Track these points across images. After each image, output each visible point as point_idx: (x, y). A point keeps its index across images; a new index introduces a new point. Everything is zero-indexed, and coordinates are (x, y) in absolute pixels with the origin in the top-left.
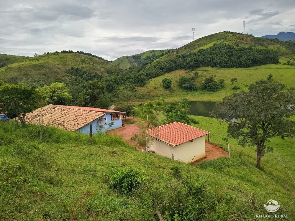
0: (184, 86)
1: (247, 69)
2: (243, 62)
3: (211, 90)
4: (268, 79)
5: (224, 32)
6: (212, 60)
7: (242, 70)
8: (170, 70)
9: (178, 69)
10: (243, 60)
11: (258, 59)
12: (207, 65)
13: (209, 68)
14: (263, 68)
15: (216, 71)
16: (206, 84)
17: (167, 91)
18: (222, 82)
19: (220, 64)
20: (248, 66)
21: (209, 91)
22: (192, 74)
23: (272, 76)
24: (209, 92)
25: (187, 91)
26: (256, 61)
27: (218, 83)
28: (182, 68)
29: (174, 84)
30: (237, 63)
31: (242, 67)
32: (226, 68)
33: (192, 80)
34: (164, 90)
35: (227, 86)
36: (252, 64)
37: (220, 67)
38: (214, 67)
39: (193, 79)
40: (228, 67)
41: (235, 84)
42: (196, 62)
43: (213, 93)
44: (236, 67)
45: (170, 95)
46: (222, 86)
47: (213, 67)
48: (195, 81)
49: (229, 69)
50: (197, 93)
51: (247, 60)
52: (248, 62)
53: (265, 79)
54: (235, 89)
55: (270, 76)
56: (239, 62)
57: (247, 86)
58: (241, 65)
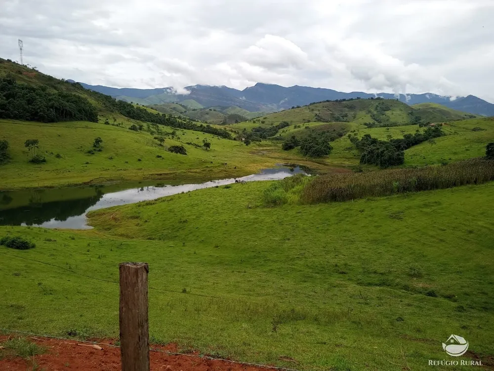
2: (41, 111)
4: (95, 146)
10: (41, 107)
11: (68, 108)
14: (79, 126)
18: (4, 145)
20: (52, 121)
23: (101, 141)
26: (65, 112)
30: (28, 112)
35: (15, 155)
36: (57, 117)
40: (8, 117)
41: (33, 152)
51: (46, 107)
52: (49, 112)
53: (89, 146)
54: (36, 161)
55: (98, 141)
56: (33, 110)
57: (58, 156)
58: (36, 117)
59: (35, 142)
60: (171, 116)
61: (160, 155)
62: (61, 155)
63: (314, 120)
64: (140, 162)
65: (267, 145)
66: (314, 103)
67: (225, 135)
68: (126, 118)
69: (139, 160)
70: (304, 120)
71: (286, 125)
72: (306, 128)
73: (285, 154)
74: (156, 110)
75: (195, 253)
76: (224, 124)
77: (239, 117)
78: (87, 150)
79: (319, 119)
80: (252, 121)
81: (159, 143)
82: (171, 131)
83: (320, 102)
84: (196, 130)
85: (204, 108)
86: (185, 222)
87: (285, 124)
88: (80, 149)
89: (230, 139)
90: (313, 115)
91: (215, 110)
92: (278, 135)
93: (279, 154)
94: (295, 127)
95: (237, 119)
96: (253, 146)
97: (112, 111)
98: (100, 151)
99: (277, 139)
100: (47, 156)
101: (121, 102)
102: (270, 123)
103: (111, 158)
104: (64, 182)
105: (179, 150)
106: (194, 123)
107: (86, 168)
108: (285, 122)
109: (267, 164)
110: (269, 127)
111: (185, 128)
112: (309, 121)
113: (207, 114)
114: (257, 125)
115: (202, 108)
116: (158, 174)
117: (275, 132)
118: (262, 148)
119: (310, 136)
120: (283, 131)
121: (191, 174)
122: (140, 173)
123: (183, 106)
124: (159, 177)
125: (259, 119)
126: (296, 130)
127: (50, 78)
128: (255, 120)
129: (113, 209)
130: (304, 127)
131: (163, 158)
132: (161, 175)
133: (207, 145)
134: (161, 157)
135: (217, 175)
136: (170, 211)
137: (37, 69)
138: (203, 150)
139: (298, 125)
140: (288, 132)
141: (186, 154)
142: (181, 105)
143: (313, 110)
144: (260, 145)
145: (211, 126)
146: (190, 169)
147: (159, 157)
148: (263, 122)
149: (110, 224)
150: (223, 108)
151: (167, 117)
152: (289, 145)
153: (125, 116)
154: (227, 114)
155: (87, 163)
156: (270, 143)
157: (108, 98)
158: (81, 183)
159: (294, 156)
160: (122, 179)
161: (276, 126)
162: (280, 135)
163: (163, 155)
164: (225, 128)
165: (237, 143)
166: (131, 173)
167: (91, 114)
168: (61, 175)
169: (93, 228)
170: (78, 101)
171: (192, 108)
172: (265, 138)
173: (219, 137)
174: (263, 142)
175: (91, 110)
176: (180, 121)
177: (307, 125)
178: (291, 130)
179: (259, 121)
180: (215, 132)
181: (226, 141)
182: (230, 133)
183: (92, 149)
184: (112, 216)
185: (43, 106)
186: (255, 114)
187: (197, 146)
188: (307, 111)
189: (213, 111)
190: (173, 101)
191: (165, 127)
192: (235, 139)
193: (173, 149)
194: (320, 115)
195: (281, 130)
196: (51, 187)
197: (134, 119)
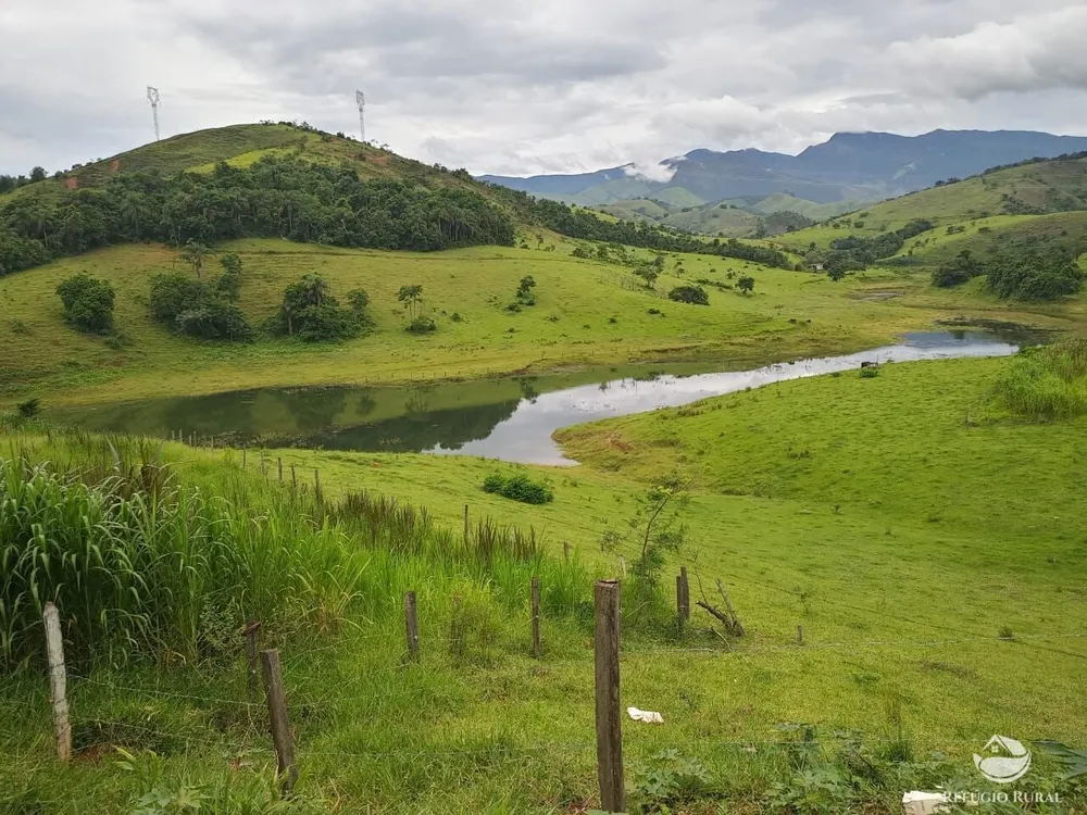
0: (188, 320)
1: (431, 255)
2: (415, 230)
3: (322, 338)
4: (520, 295)
5: (281, 123)
6: (290, 208)
7: (417, 259)
8: (87, 241)
9: (130, 241)
10: (415, 221)
11: (463, 220)
12: (274, 233)
13: (283, 245)
14: (487, 256)
15: (317, 257)
16: (293, 308)
17: (94, 347)
18: (360, 300)
19: (331, 231)
20: (435, 247)
21: (310, 340)
22: (212, 268)
23: (532, 284)
24: (313, 348)
25: (208, 345)
26: (458, 227)
27: (345, 304)
28: (148, 234)
29: (124, 311)
30: (393, 232)
31: (411, 248)
32: (352, 247)
33: (222, 293)
34: (74, 338)
35: (381, 318)
36: (444, 240)
37: (330, 243)
38: (304, 242)
39: (229, 285)
40: (360, 244)
41: (413, 313)
42: (222, 214)
43: (337, 351)
44: (392, 248)
45: (117, 364)
46: (361, 318)
47: (300, 239)
48: (234, 297)
49: (366, 252)
50: (262, 352)
51: (426, 220)
52: (431, 229)
53: (510, 297)
54: (420, 329)
55: (527, 284)
56: (402, 228)
57: (456, 318)
58: (407, 241)
59: (416, 290)
60: (644, 224)
61: (655, 308)
62: (461, 315)
63: (1000, 209)
64: (613, 325)
65: (883, 278)
66: (998, 168)
67: (774, 260)
68: (558, 235)
69: (613, 321)
70: (971, 212)
71: (924, 226)
72: (983, 230)
73: (943, 297)
74: (611, 215)
75: (888, 533)
76: (760, 235)
77: (795, 217)
78: (506, 304)
79: (1013, 207)
80: (831, 225)
81: (645, 282)
82: (652, 258)
83: (1015, 165)
84: (705, 253)
85: (707, 205)
86: (806, 455)
87: (922, 226)
88: (493, 302)
89: (787, 267)
90: (998, 197)
91: (732, 207)
92: (903, 253)
93: (926, 297)
94: (950, 231)
95: (793, 223)
96: (850, 282)
97: (531, 224)
98: (531, 304)
99: (901, 263)
100: (437, 318)
101: (545, 203)
102: (879, 226)
103: (555, 319)
104: (480, 368)
105: (692, 295)
106: (694, 238)
107: (510, 341)
108: (919, 221)
109: (909, 321)
110: (876, 235)
111: (679, 250)
112: (985, 215)
113: (715, 216)
114: (844, 233)
115: (703, 203)
116: (658, 351)
117: (894, 245)
118: (871, 286)
119: (992, 251)
120: (918, 244)
121: (732, 348)
122: (622, 349)
123: (661, 204)
124: (664, 356)
125: (847, 217)
126: (956, 237)
127: (415, 165)
128: (837, 221)
129: (608, 425)
130: (976, 229)
131: (663, 315)
132: (665, 351)
133: (747, 283)
134: (657, 312)
135: (794, 351)
136: (751, 429)
137: (389, 149)
138: (738, 294)
139: (959, 225)
140: (930, 244)
141: (707, 304)
142: (655, 201)
143: (995, 185)
144: (865, 279)
145: (739, 240)
146: (729, 337)
147: (653, 312)
148: (859, 225)
149: (613, 457)
150: (752, 200)
151: (637, 229)
152: (955, 274)
153: (556, 231)
154: (762, 214)
155: (511, 331)
156: (892, 274)
157: (520, 196)
158: (510, 370)
159: (969, 300)
160: (586, 361)
161: (898, 232)
162: (910, 252)
163: (662, 309)
164: (771, 245)
165: (805, 276)
166: (601, 349)
167: (503, 230)
168: (469, 356)
169: (578, 463)
170: (477, 205)
171: (679, 206)
172: (869, 261)
173: (760, 266)
174: (870, 272)
175: (503, 221)
176: (665, 234)
177: (981, 223)
178: (939, 237)
179: (848, 222)
180: (749, 255)
181: (778, 272)
182: (784, 254)
183: (516, 301)
184: (609, 440)
185: (420, 219)
186: (833, 208)
187: (721, 286)
188: (979, 188)
189: (729, 210)
190: (636, 195)
191: (637, 249)
192: (798, 269)
193: (679, 294)
194: (1016, 197)
195: (910, 242)
196: (458, 380)
197: (573, 237)
